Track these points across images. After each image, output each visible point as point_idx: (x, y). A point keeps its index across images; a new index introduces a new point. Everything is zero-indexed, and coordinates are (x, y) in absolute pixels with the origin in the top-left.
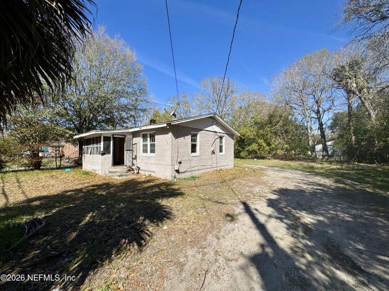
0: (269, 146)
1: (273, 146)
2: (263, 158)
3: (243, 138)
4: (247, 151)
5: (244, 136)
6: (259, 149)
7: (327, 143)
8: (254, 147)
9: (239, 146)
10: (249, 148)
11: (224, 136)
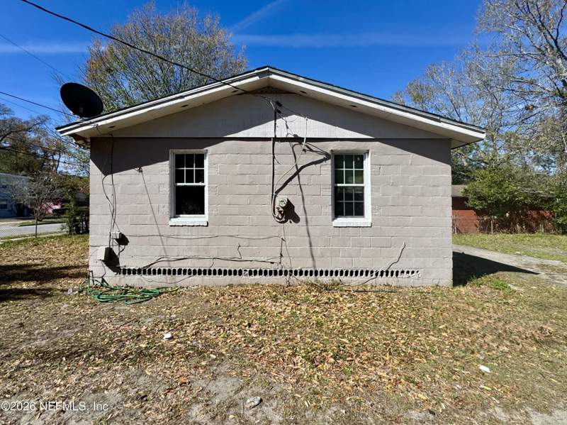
11: (368, 152)
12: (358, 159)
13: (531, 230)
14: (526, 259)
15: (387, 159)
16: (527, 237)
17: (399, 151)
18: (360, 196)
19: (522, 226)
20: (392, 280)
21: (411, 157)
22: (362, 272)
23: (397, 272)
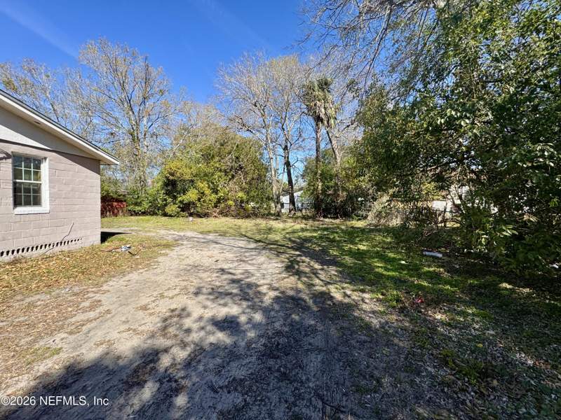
0: (217, 194)
1: (221, 194)
2: (206, 215)
3: (171, 178)
4: (180, 202)
5: (172, 175)
6: (199, 200)
7: (295, 194)
8: (191, 195)
9: (166, 194)
10: (184, 197)
11: (45, 158)
12: (37, 162)
13: (116, 215)
14: (123, 229)
15: (62, 166)
16: (115, 219)
17: (70, 162)
18: (37, 190)
19: (110, 212)
20: (65, 248)
21: (78, 167)
22: (41, 247)
23: (68, 242)
